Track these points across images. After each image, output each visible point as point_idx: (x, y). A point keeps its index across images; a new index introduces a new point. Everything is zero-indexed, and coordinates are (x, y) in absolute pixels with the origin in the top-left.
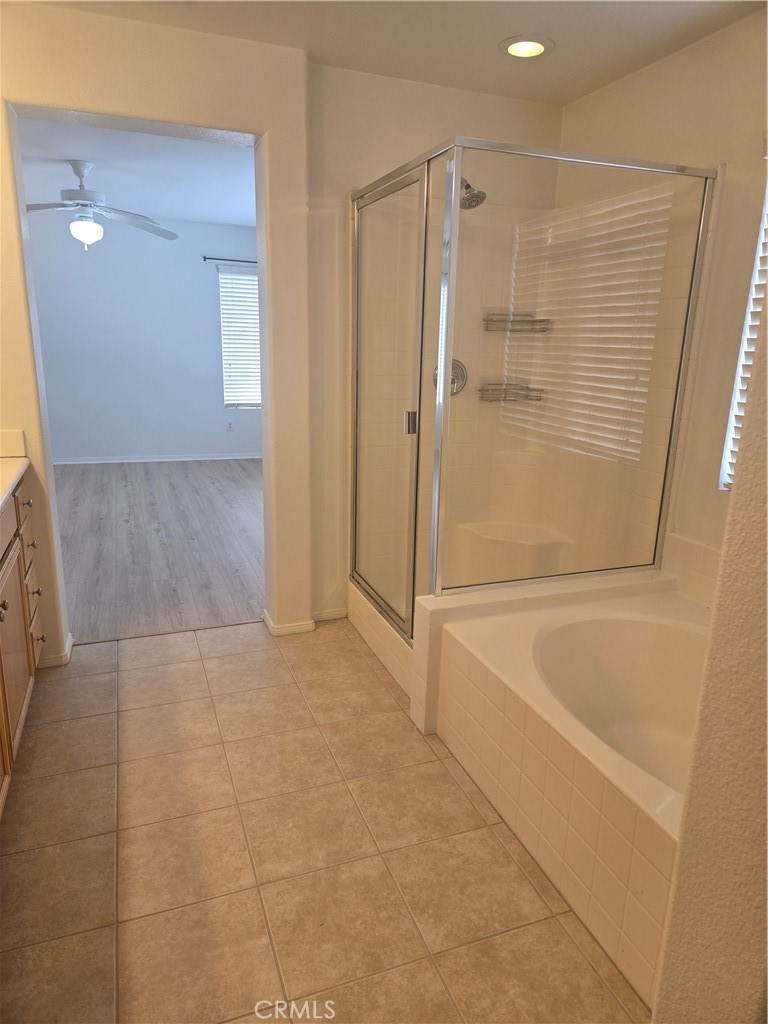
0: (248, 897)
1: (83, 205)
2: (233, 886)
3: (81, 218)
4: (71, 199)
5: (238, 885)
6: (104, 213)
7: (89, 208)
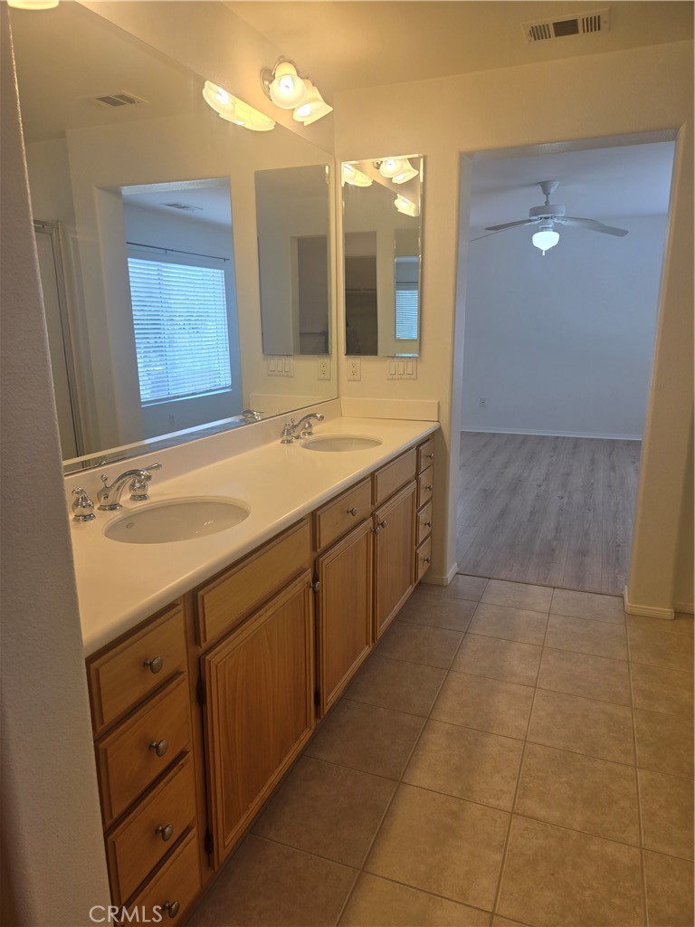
0: (500, 818)
1: (545, 218)
2: (493, 802)
3: (543, 229)
4: (536, 215)
5: (497, 803)
6: (563, 222)
7: (550, 221)
